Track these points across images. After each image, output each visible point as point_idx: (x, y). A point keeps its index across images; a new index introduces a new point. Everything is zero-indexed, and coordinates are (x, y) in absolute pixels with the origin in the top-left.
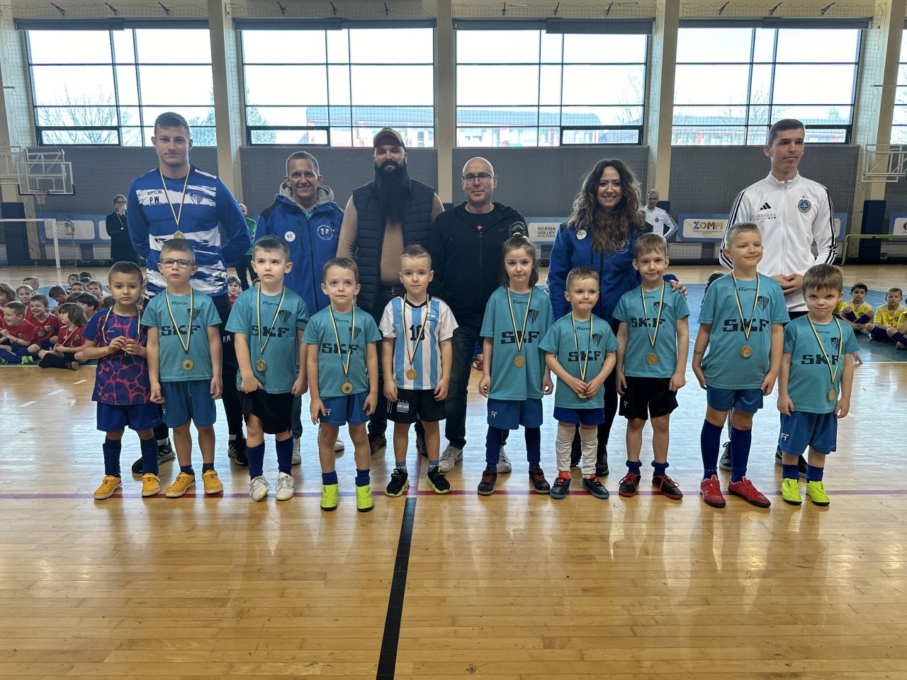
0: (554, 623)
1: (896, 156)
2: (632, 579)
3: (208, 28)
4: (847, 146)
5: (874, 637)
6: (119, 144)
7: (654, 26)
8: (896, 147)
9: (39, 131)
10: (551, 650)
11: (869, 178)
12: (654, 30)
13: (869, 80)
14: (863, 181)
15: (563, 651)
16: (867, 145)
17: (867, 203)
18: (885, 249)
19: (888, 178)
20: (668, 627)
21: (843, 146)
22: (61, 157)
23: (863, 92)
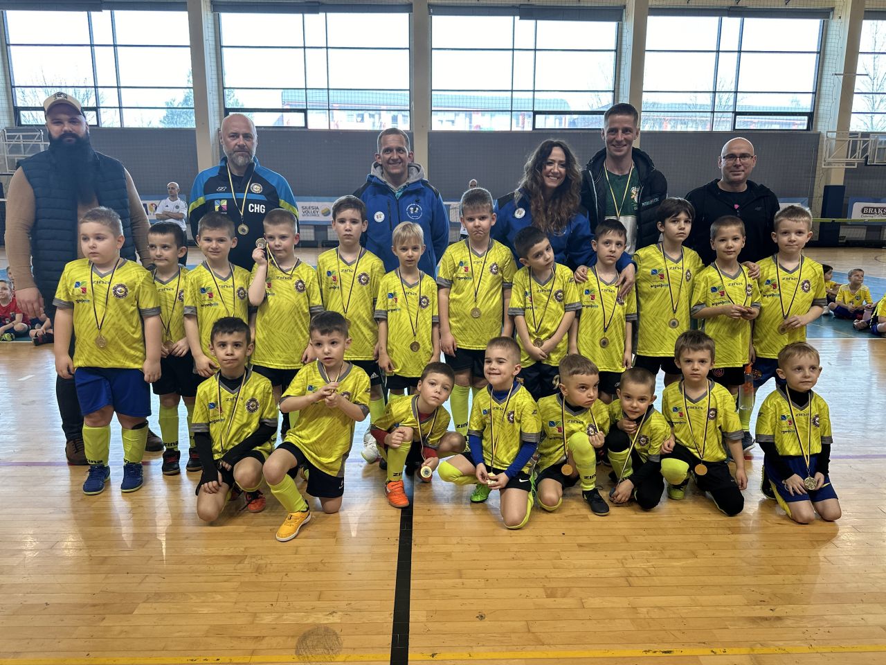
0: (553, 575)
1: (855, 143)
2: (624, 536)
3: (186, 10)
4: (808, 132)
5: (849, 585)
6: (98, 125)
7: (624, 14)
8: (855, 134)
9: (17, 111)
10: (553, 599)
11: (829, 164)
12: (624, 18)
13: (830, 69)
14: (823, 167)
15: (565, 600)
16: (828, 132)
17: (827, 188)
18: (844, 232)
19: (847, 164)
20: (660, 578)
21: (805, 132)
22: (39, 138)
23: (824, 80)
